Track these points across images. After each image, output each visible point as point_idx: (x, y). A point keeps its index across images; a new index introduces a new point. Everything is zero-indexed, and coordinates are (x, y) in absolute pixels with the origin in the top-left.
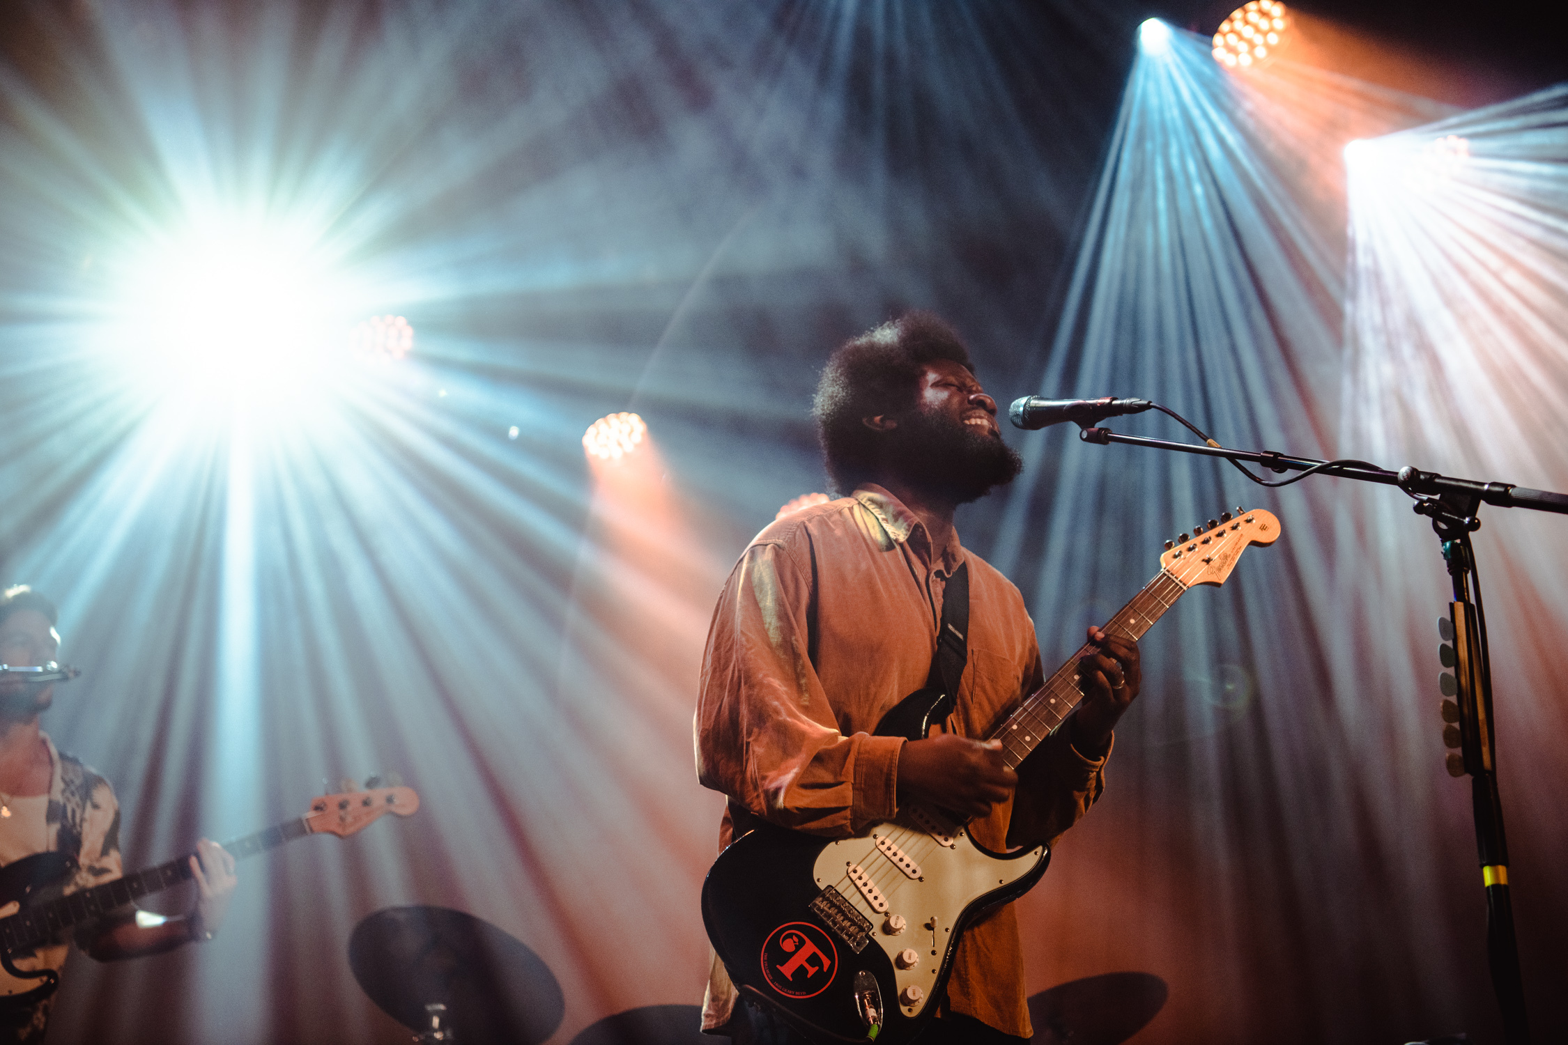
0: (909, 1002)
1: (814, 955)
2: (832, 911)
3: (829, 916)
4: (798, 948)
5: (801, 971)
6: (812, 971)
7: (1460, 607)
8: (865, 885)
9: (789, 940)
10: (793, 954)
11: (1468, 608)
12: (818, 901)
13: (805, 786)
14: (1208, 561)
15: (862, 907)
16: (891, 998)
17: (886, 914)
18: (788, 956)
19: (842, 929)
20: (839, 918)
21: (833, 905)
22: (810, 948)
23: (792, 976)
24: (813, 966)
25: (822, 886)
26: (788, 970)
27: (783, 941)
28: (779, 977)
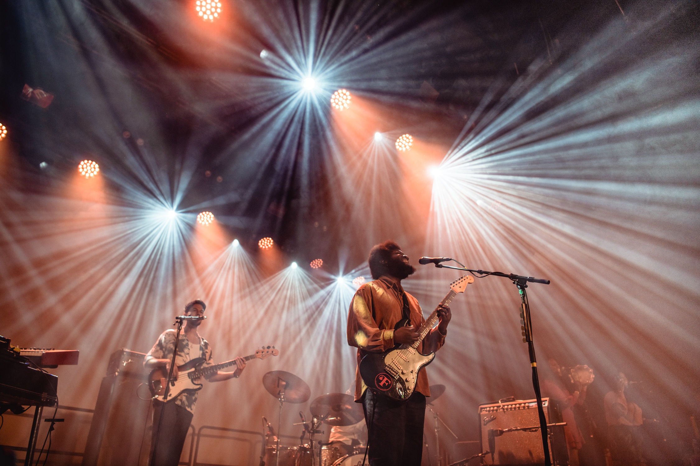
0: (408, 389)
1: (387, 380)
2: (390, 370)
3: (389, 371)
4: (383, 379)
5: (384, 384)
6: (387, 384)
7: (524, 305)
8: (396, 364)
9: (381, 377)
10: (382, 380)
11: (526, 305)
12: (386, 368)
13: (372, 341)
14: (460, 287)
15: (396, 369)
16: (405, 389)
17: (402, 370)
18: (381, 381)
19: (393, 374)
20: (392, 371)
21: (390, 368)
22: (386, 379)
23: (383, 385)
24: (387, 383)
25: (387, 364)
26: (381, 384)
27: (380, 377)
28: (380, 386)
